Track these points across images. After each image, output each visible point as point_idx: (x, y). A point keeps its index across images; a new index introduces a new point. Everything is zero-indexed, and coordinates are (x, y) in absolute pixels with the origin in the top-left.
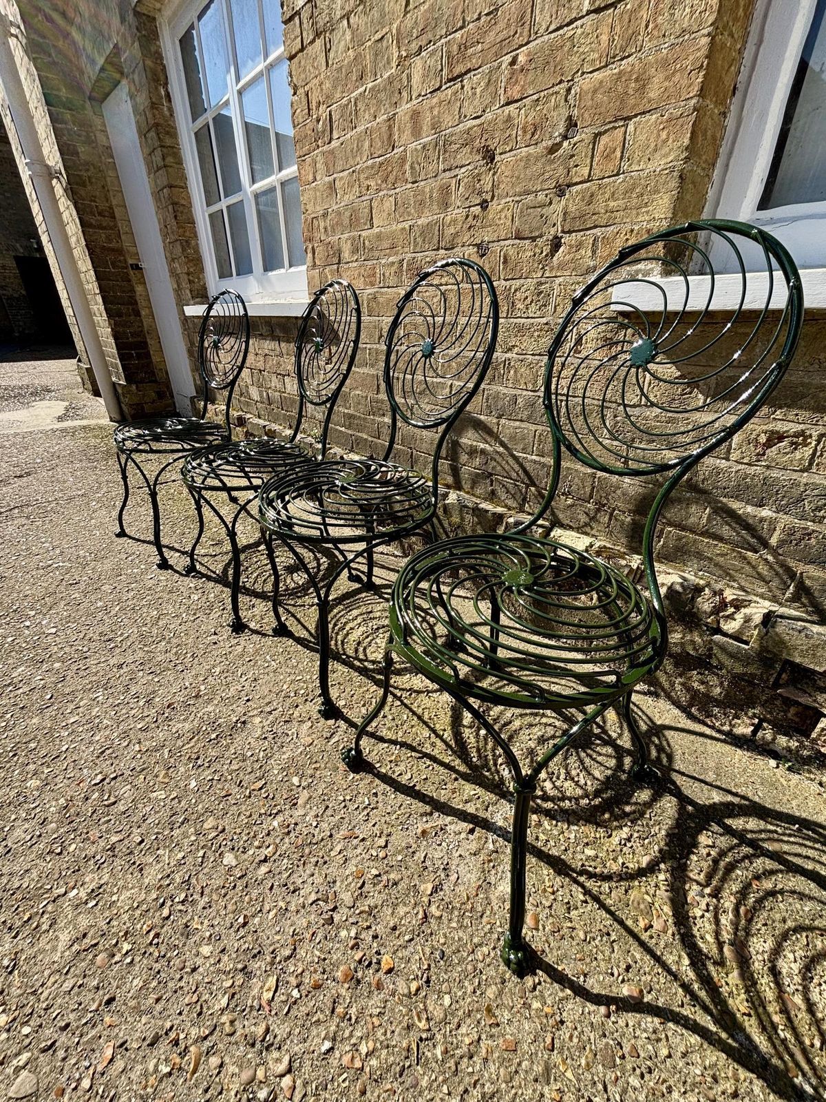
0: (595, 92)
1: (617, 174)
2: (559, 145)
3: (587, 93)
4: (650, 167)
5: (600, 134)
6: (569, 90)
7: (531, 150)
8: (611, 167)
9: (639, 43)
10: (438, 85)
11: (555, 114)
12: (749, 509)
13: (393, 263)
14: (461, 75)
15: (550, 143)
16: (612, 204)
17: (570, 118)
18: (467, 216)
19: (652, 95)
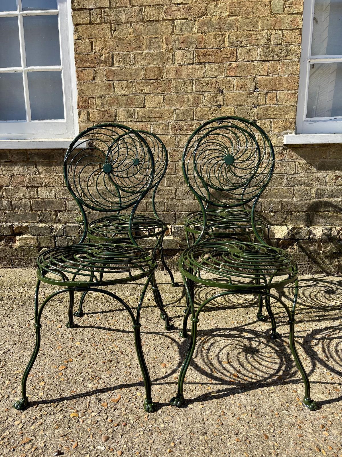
0: (264, 81)
1: (276, 105)
2: (252, 93)
3: (262, 81)
4: (286, 104)
5: (268, 93)
6: (254, 78)
7: (241, 92)
8: (273, 103)
9: (278, 73)
10: (192, 62)
11: (250, 84)
12: (335, 199)
13: (161, 124)
14: (204, 63)
15: (249, 92)
16: (275, 113)
17: (256, 86)
18: (210, 109)
19: (284, 86)
